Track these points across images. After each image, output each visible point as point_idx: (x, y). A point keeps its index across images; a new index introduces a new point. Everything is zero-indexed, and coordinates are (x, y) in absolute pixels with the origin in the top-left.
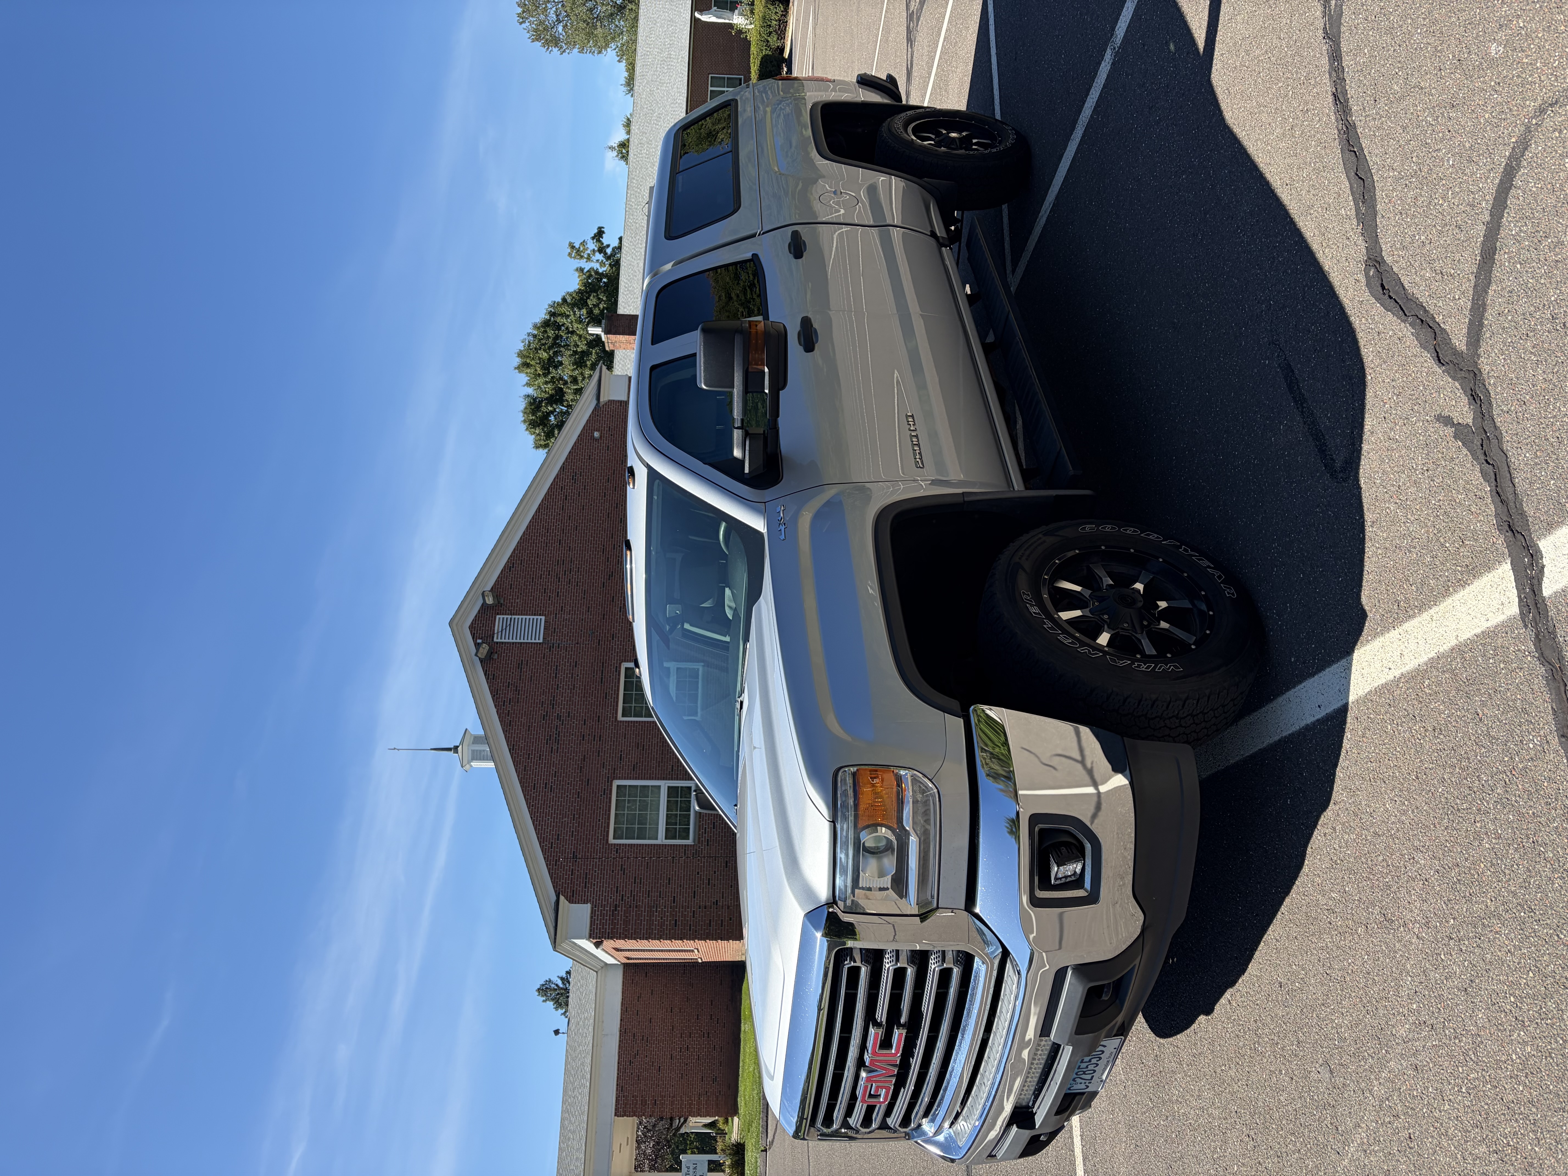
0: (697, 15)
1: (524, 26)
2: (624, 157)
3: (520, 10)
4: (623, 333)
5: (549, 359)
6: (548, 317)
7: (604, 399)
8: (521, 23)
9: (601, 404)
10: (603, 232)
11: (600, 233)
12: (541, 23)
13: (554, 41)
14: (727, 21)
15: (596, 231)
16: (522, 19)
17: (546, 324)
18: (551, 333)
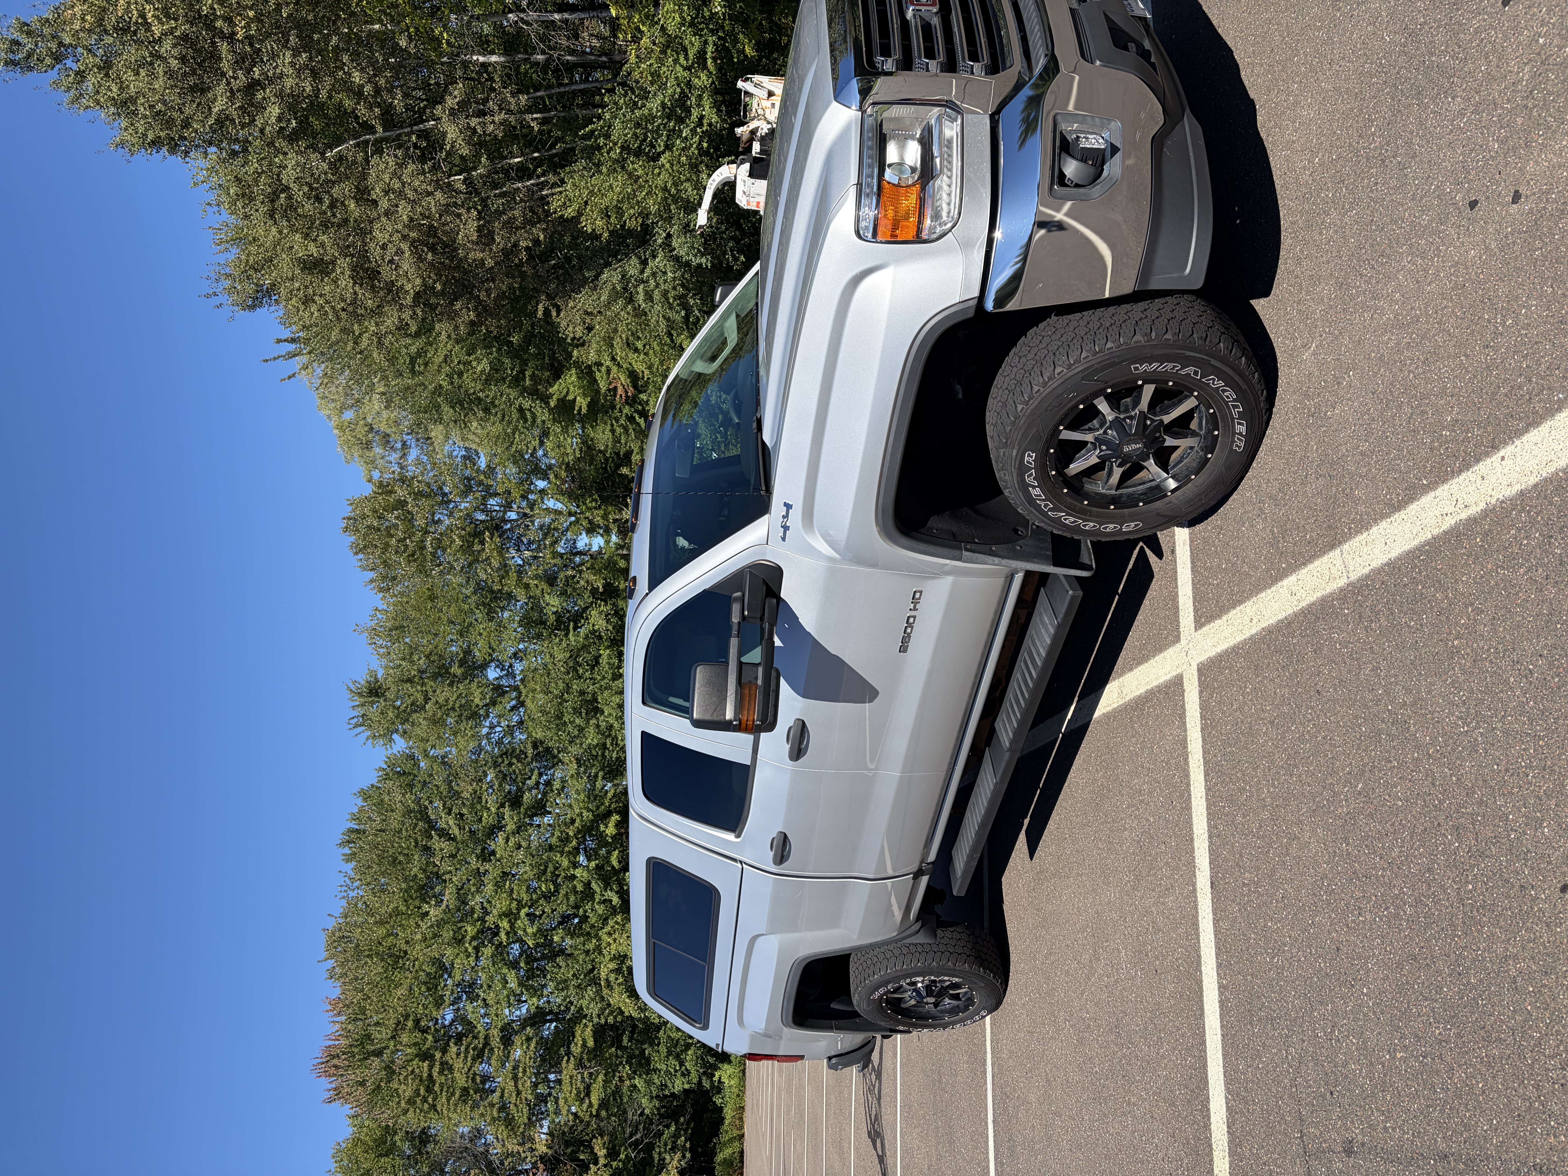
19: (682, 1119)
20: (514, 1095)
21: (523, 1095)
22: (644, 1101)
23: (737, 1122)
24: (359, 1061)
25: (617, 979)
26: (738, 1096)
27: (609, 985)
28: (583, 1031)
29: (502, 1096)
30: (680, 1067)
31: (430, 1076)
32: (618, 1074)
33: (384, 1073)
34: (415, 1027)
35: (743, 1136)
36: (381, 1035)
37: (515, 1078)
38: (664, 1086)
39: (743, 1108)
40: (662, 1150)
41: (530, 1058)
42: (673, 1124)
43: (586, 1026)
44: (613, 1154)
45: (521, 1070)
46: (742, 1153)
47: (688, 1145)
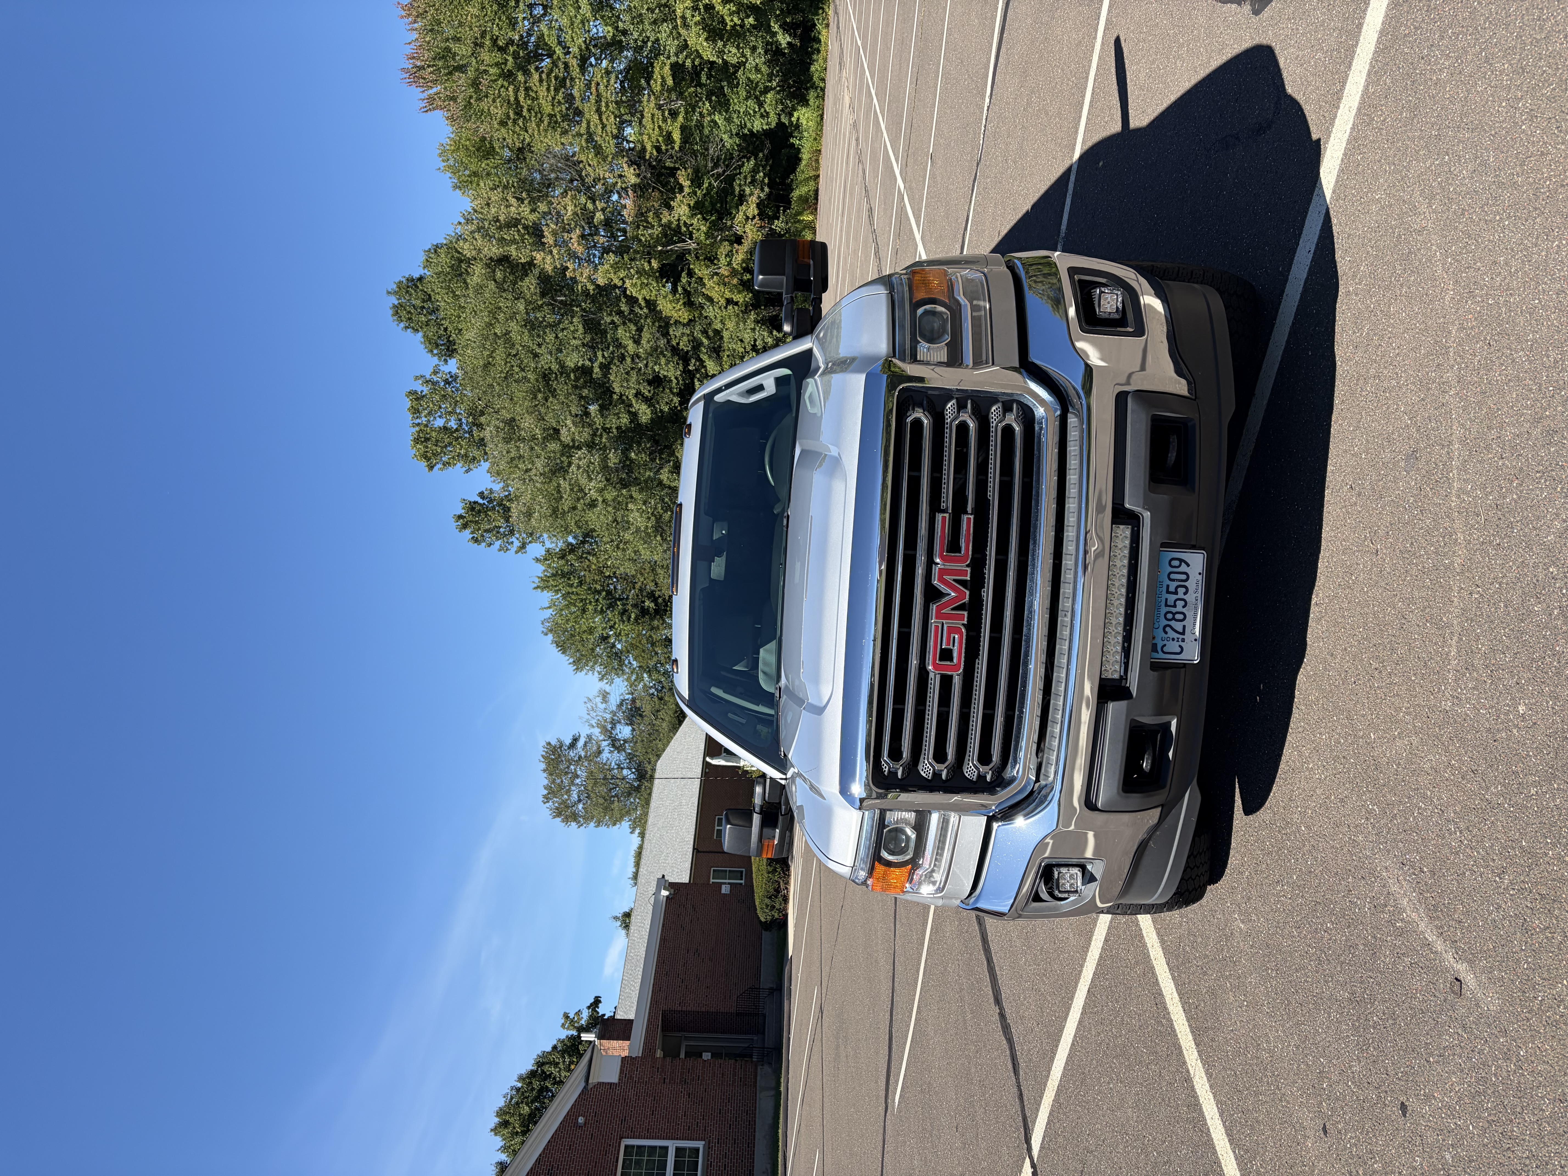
0: (708, 759)
1: (547, 805)
2: (627, 927)
3: (546, 792)
4: (618, 1039)
5: (530, 1115)
6: (535, 1068)
7: (593, 1080)
8: (545, 803)
9: (590, 1086)
10: (600, 1002)
11: (597, 1001)
12: (564, 802)
13: (574, 817)
14: (735, 764)
15: (593, 1000)
16: (547, 799)
17: (532, 1074)
18: (536, 1084)
19: (761, 155)
20: (600, 127)
21: (608, 128)
22: (725, 137)
23: (813, 164)
24: (446, 75)
25: (693, 16)
26: (815, 139)
27: (686, 25)
28: (661, 68)
29: (588, 127)
30: (760, 110)
31: (516, 99)
32: (698, 110)
33: (472, 90)
34: (493, 46)
35: (818, 176)
36: (462, 50)
37: (599, 111)
38: (742, 126)
39: (820, 151)
40: (742, 183)
41: (612, 94)
42: (752, 158)
43: (664, 63)
44: (696, 181)
45: (603, 104)
46: (816, 191)
47: (766, 180)
